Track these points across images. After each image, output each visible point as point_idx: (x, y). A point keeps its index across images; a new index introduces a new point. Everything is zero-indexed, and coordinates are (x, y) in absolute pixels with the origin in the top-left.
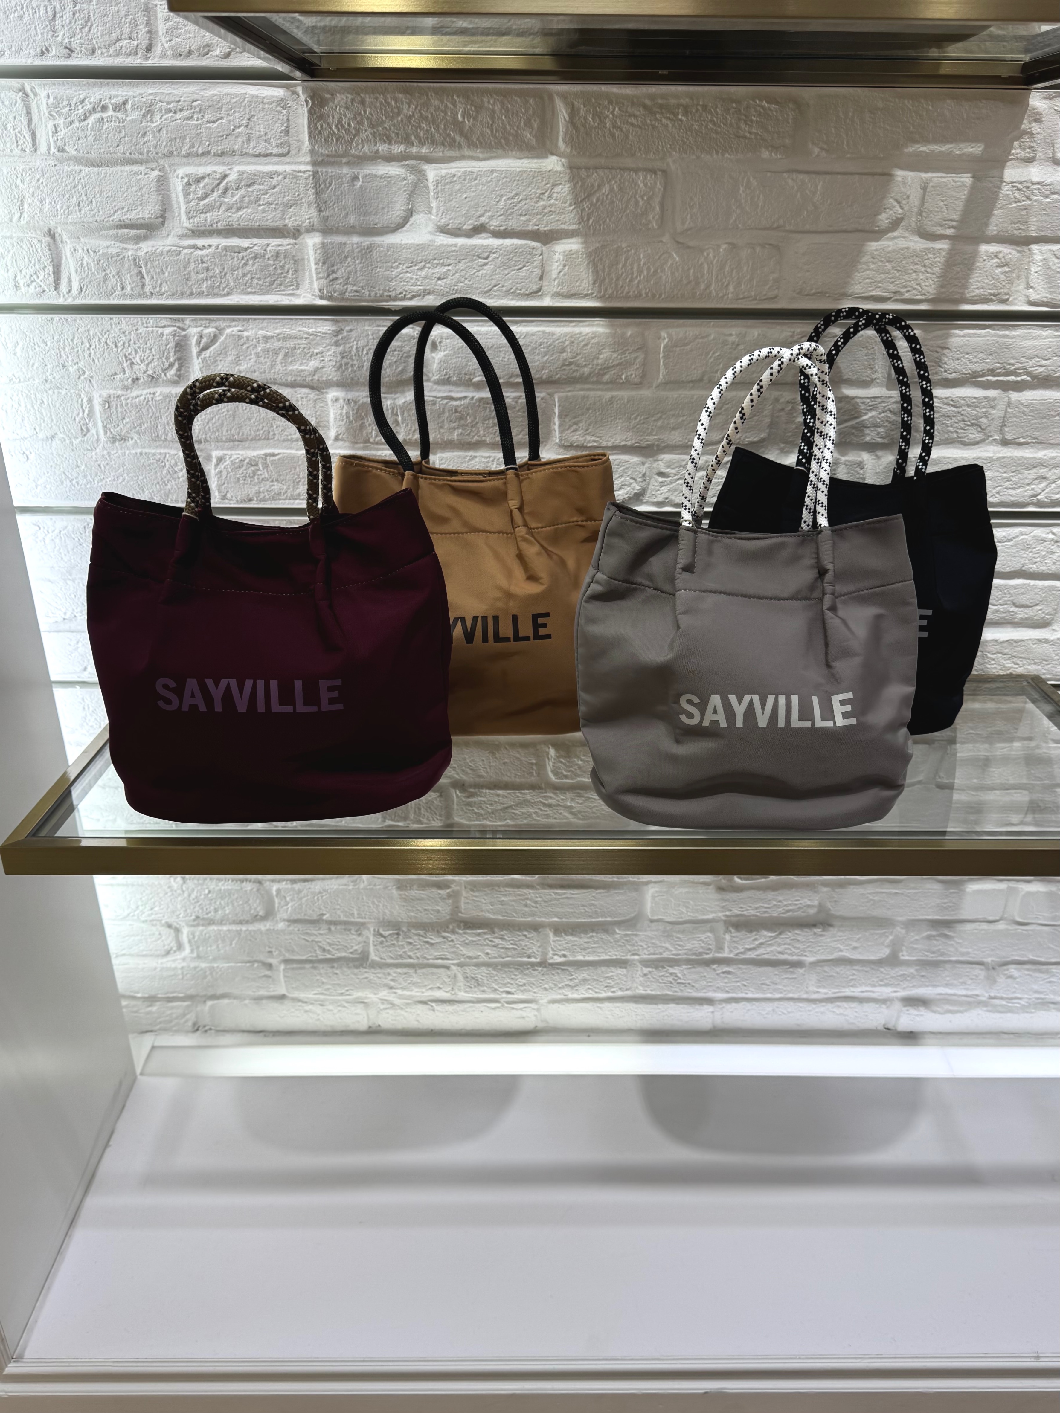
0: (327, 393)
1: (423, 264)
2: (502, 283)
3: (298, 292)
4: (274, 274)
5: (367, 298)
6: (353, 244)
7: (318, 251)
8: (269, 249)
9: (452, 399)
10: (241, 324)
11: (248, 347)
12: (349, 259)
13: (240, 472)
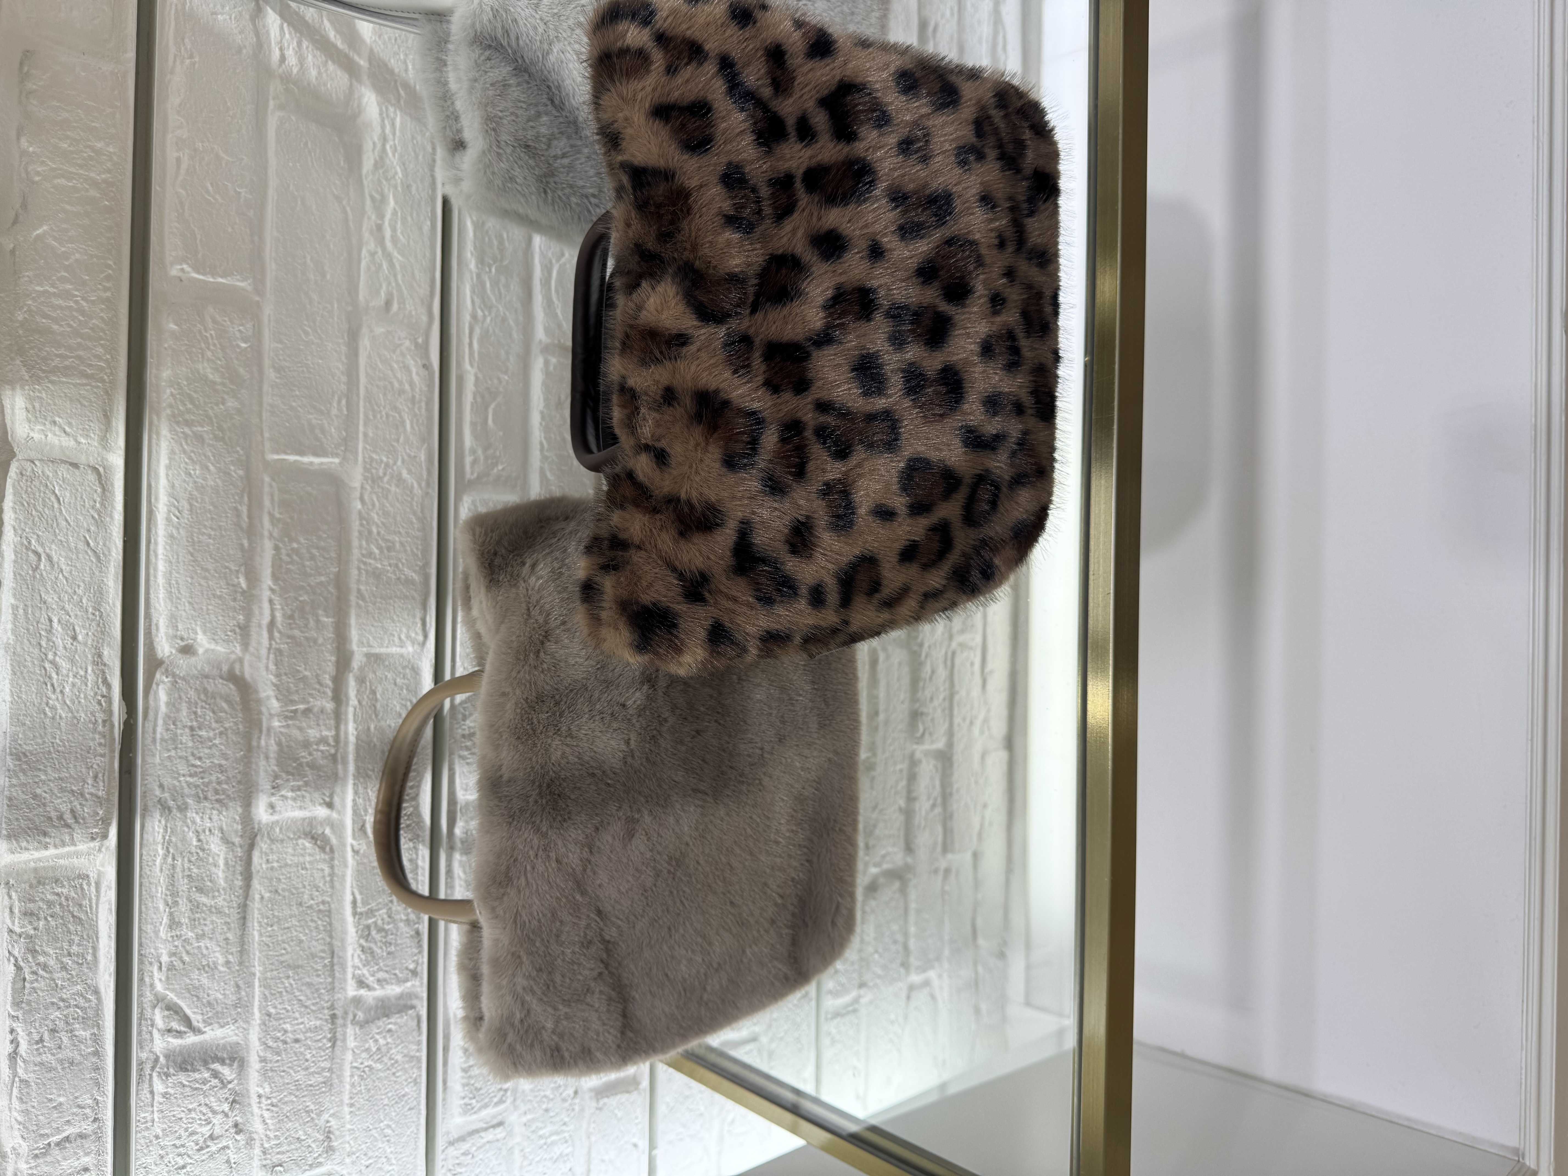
0: (259, 823)
1: (47, 665)
2: (82, 532)
3: (93, 876)
4: (62, 917)
5: (107, 759)
6: (12, 786)
7: (24, 844)
8: (18, 930)
9: (272, 624)
10: (147, 967)
11: (188, 953)
12: (39, 791)
13: (379, 951)
